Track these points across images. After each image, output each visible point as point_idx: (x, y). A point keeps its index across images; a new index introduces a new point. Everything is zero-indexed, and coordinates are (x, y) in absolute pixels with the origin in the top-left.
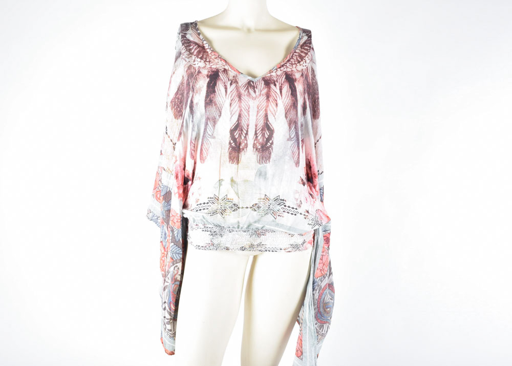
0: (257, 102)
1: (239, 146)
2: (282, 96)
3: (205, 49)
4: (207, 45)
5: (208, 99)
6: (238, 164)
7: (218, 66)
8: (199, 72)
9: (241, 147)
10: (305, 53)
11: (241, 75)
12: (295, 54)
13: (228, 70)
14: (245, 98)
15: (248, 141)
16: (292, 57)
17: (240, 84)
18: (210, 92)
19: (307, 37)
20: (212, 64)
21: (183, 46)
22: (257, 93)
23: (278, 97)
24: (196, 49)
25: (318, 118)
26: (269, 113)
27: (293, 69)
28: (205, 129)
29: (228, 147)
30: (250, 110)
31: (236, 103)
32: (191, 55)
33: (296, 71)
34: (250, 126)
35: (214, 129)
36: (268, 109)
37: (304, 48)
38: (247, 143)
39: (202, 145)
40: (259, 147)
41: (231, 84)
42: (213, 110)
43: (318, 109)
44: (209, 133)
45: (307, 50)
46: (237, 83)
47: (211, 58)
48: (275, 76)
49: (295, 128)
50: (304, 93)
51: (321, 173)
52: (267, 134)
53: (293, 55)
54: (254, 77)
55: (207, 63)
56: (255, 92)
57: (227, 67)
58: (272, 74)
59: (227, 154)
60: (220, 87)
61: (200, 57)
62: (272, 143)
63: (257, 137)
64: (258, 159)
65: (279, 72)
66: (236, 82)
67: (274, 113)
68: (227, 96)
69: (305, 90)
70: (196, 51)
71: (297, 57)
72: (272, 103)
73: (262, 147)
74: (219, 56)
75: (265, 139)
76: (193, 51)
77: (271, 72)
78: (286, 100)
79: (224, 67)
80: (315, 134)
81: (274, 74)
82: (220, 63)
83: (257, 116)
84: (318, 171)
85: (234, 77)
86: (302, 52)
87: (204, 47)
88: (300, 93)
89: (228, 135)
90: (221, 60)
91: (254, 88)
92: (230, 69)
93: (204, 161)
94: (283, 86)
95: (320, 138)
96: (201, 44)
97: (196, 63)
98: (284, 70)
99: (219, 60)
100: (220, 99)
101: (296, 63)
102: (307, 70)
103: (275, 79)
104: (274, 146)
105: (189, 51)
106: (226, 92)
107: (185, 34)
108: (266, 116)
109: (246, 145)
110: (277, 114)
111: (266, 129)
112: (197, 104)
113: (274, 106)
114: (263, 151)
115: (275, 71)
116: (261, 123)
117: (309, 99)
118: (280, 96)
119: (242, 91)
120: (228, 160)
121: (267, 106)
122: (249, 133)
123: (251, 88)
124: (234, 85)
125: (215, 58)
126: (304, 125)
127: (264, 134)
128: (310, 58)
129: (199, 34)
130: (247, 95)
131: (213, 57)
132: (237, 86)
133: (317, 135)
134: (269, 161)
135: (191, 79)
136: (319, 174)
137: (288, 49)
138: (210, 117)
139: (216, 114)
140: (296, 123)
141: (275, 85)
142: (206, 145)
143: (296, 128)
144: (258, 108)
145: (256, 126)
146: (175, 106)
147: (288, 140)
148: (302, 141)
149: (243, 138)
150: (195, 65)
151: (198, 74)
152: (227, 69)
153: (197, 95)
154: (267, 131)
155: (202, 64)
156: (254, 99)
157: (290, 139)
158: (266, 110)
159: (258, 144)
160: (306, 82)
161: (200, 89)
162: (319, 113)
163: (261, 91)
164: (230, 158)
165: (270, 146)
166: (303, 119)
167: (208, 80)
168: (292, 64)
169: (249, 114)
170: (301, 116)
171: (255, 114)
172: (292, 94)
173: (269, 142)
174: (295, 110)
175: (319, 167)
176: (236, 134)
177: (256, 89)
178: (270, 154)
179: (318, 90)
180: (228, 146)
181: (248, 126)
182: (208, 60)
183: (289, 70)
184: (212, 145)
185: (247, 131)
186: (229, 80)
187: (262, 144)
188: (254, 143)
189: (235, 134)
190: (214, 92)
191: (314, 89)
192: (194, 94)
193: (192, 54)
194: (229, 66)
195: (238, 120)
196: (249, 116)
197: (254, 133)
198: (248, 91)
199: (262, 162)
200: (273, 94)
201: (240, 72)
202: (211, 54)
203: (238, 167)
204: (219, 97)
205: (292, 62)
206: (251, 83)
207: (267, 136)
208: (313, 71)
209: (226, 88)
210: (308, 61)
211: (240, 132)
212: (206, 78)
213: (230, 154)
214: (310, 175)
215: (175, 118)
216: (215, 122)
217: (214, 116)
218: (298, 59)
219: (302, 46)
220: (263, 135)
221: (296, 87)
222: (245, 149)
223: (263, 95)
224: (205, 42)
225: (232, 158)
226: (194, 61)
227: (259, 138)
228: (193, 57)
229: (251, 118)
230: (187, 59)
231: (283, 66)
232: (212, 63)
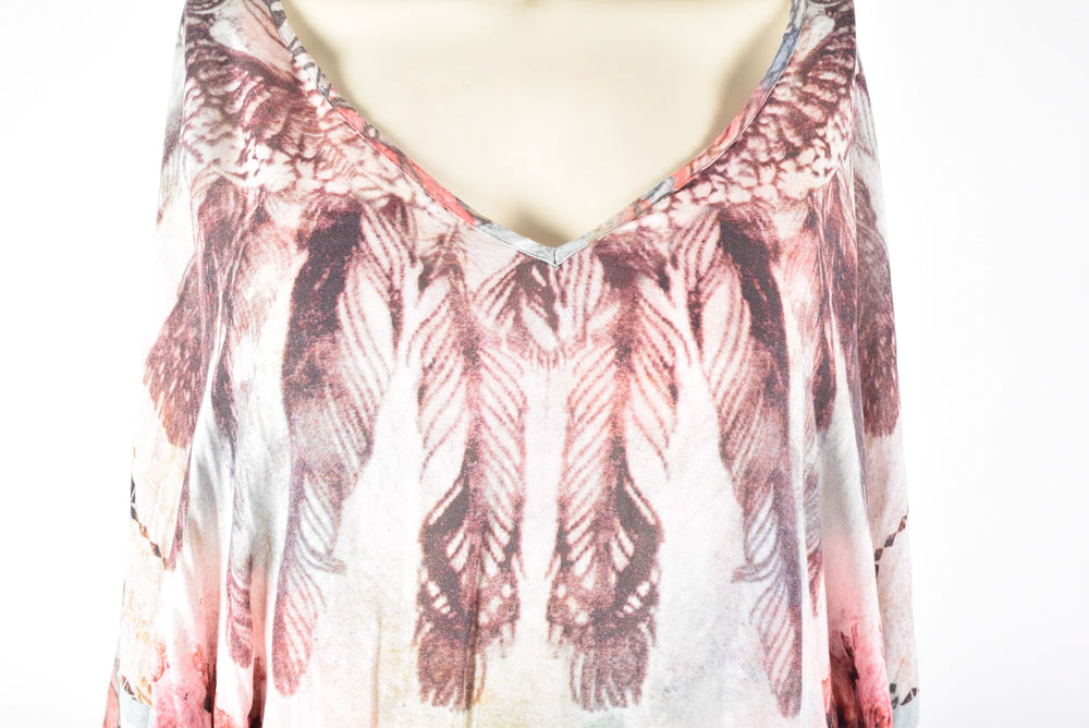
0: (563, 379)
1: (474, 615)
2: (700, 345)
3: (300, 94)
4: (313, 72)
5: (301, 365)
6: (468, 706)
7: (358, 184)
8: (262, 217)
9: (483, 619)
10: (823, 104)
11: (482, 232)
12: (769, 110)
13: (413, 204)
14: (498, 356)
15: (521, 585)
16: (755, 125)
17: (473, 280)
18: (311, 328)
19: (831, 23)
20: (327, 174)
21: (192, 82)
22: (568, 329)
23: (680, 350)
24: (252, 96)
25: (890, 430)
26: (632, 435)
27: (759, 192)
28: (294, 521)
29: (415, 616)
30: (530, 419)
31: (450, 386)
32: (227, 128)
33: (775, 201)
34: (527, 509)
35: (336, 521)
36: (627, 415)
37: (815, 81)
38: (514, 597)
39: (280, 601)
40: (582, 618)
41: (424, 282)
42: (327, 424)
43: (891, 383)
44: (314, 542)
45: (834, 86)
46: (459, 273)
47: (327, 141)
48: (664, 230)
49: (776, 508)
50: (823, 314)
51: (908, 699)
52: (622, 549)
53: (759, 114)
54: (553, 238)
55: (306, 169)
56: (553, 322)
57: (404, 190)
58: (646, 221)
59: (411, 657)
60: (363, 296)
61: (268, 134)
62: (651, 599)
63: (567, 565)
64: (578, 683)
65: (686, 212)
66: (453, 269)
67: (658, 436)
68: (403, 345)
69: (824, 300)
70: (253, 107)
71: (783, 124)
72: (646, 382)
73: (598, 618)
74: (366, 128)
75: (613, 578)
76: (238, 105)
77: (640, 208)
78: (722, 362)
79: (388, 189)
80: (876, 510)
81: (656, 221)
82: (372, 165)
83: (566, 453)
84: (893, 688)
85: (441, 240)
86: (807, 98)
87: (298, 82)
88: (801, 317)
89: (414, 553)
90: (376, 153)
91: (547, 298)
92: (422, 199)
93: (293, 681)
94: (706, 288)
95: (902, 526)
96: (283, 67)
97: (250, 166)
98: (715, 198)
99: (369, 149)
100: (362, 362)
101: (778, 156)
102: (837, 191)
103: (664, 249)
104: (660, 614)
105: (221, 108)
106: (397, 323)
107: (206, 18)
108: (617, 452)
109: (512, 609)
110: (674, 439)
111: (617, 522)
112: (244, 386)
113: (659, 398)
114: (601, 639)
115: (665, 203)
116: (590, 490)
117: (844, 344)
118: (692, 345)
119: (485, 317)
120: (416, 685)
121: (623, 400)
122: (524, 544)
123: (530, 299)
124: (439, 287)
125: (348, 142)
126: (820, 482)
127: (607, 547)
128: (848, 128)
129: (277, 19)
130: (510, 341)
131: (335, 136)
132: (455, 290)
133: (888, 513)
134: (637, 692)
135: (220, 252)
136: (895, 701)
137: (734, 87)
138: (312, 458)
139: (344, 446)
140: (778, 480)
141: (664, 283)
142: (299, 603)
143: (780, 509)
144: (572, 411)
145: (563, 505)
146: (168, 380)
147: (739, 576)
148: (811, 557)
149: (492, 569)
150: (244, 176)
151: (254, 230)
152: (407, 198)
153: (246, 339)
154: (622, 535)
155: (275, 174)
156: (550, 360)
157: (747, 571)
158: (614, 422)
159: (573, 604)
160: (829, 257)
161: (259, 310)
162: (895, 406)
163: (587, 318)
164: (425, 673)
165: (643, 614)
166: (815, 450)
167: (301, 259)
168: (756, 165)
169: (521, 444)
170: (809, 438)
171: (559, 440)
172: (756, 331)
173: (633, 590)
174: (773, 415)
175: (895, 668)
176: (458, 551)
177: (557, 306)
178: (641, 654)
179: (887, 290)
180: (412, 612)
181: (518, 505)
182: (309, 153)
183: (738, 196)
184: (331, 602)
185: (515, 534)
186: (413, 259)
187: (597, 603)
188: (554, 599)
189: (451, 550)
190: (332, 324)
191: (866, 283)
192: (233, 334)
193: (233, 119)
194: (420, 180)
195: (465, 475)
196: (523, 453)
197: (551, 544)
198: (518, 320)
199: (599, 701)
200: (653, 333)
201: (471, 215)
202: (327, 118)
203: (470, 719)
204: (357, 352)
205: (753, 152)
206: (535, 272)
207: (620, 561)
208: (863, 193)
209: (396, 306)
210: (838, 147)
211: (477, 539)
212: (293, 247)
213: (425, 653)
214: (852, 715)
215: (172, 438)
216: (339, 488)
217: (335, 456)
218: (790, 135)
219: (806, 70)
220: (603, 556)
221: (781, 286)
222: (506, 629)
223: (596, 340)
224: (302, 59)
225: (438, 675)
226: (243, 158)
227: (579, 568)
228: (241, 137)
229: (533, 461)
230: (203, 148)
231: (705, 176)
232: (330, 165)
